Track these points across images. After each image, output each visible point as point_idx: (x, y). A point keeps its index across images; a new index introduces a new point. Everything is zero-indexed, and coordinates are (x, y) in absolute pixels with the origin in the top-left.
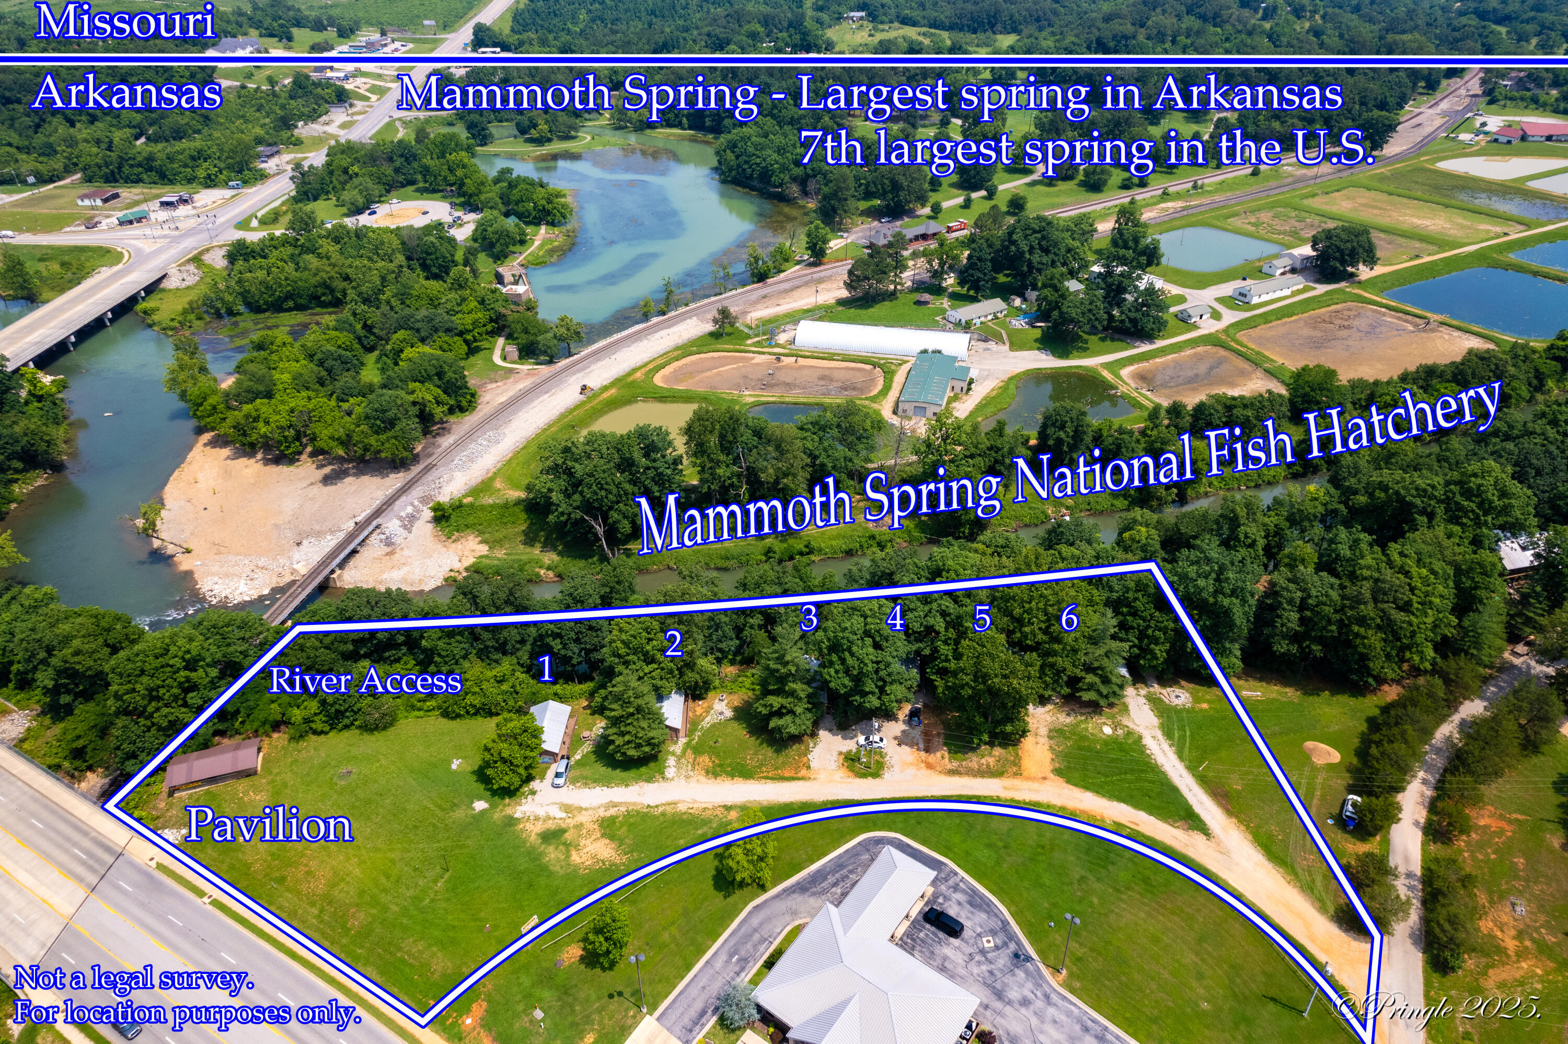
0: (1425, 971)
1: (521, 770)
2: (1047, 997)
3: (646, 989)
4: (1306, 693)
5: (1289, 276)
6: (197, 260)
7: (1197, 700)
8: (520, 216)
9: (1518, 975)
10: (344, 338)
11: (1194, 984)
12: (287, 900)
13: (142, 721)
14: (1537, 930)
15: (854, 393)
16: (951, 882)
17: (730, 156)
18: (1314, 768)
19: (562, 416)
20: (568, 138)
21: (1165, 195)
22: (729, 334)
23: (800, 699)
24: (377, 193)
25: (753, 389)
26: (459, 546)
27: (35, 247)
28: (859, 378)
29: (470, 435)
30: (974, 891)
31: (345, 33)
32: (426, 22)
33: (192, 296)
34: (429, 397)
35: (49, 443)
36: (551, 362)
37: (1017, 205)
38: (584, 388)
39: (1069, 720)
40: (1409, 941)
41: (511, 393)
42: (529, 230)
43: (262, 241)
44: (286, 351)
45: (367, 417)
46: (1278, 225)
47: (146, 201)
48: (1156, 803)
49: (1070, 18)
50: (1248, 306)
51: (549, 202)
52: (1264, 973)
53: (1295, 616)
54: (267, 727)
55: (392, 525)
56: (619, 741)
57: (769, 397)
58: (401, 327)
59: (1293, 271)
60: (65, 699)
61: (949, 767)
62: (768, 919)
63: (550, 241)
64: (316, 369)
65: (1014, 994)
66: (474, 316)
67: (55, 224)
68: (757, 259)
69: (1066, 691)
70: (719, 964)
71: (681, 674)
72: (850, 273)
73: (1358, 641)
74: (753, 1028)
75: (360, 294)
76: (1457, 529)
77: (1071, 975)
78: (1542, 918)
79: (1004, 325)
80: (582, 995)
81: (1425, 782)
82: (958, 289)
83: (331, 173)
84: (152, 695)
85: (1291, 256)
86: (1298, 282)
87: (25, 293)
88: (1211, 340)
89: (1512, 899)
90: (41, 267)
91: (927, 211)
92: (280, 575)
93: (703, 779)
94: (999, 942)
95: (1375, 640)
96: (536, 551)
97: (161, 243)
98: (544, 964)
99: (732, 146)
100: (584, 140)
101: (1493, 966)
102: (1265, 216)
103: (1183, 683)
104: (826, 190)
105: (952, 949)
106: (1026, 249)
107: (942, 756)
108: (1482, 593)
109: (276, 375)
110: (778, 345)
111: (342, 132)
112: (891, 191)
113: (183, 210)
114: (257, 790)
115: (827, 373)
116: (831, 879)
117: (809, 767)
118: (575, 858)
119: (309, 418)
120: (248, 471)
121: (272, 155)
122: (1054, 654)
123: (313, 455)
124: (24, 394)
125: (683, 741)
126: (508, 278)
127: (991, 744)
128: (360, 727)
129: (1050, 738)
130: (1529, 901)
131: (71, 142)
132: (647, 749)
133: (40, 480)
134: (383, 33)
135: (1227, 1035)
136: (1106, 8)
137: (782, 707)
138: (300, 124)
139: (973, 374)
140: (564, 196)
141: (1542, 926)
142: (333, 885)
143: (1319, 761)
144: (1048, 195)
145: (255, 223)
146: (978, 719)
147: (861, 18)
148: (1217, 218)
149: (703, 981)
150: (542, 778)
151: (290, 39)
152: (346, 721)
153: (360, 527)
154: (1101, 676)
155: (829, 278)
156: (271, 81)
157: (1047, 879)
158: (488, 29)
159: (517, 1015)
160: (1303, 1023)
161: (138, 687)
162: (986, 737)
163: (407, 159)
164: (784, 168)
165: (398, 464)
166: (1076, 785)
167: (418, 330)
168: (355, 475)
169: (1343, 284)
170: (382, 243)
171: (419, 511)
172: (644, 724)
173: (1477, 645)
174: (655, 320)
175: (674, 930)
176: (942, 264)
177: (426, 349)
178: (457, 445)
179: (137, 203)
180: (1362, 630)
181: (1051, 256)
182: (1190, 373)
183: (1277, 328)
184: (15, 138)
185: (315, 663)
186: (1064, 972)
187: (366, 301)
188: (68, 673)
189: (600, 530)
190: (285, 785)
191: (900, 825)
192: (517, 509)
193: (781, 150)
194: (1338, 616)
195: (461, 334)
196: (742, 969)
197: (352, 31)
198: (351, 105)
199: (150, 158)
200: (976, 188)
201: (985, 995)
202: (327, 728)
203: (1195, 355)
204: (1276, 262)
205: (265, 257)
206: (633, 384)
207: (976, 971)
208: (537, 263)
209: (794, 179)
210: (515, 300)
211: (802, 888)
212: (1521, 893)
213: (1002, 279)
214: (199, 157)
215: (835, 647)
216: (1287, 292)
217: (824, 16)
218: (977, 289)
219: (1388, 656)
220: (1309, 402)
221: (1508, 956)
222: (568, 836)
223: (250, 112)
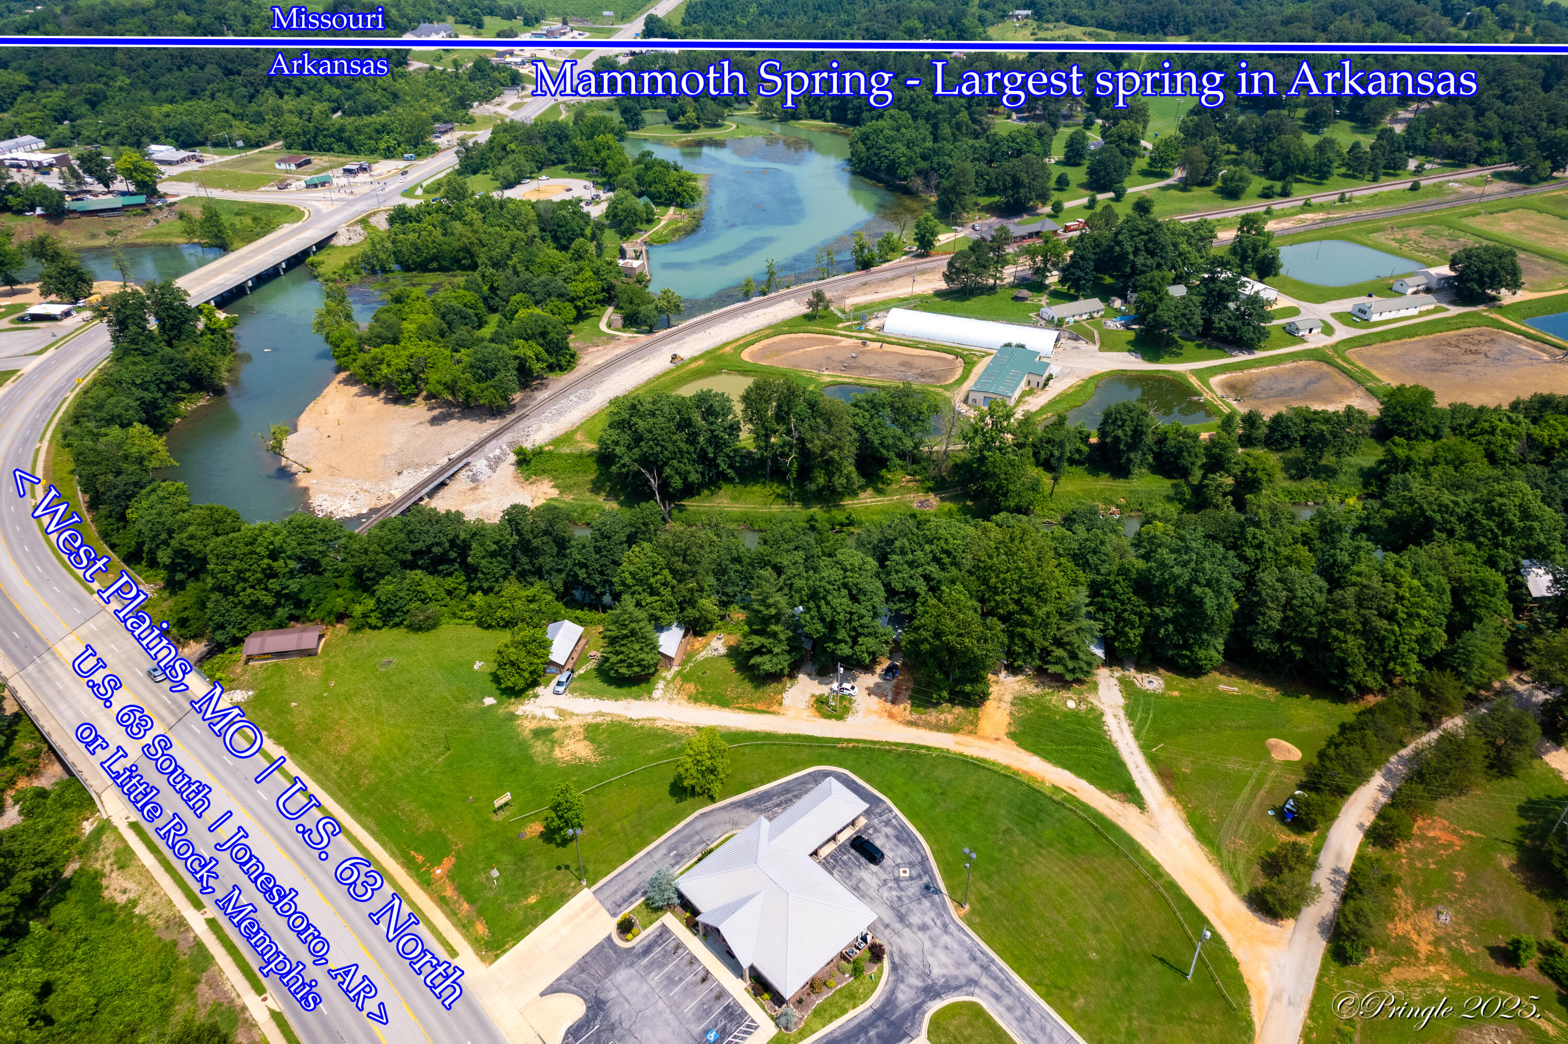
0: (1324, 958)
1: (526, 675)
2: (945, 926)
3: (590, 867)
4: (1286, 694)
5: (1422, 295)
6: (364, 222)
7: (1169, 686)
8: (652, 197)
9: (1422, 977)
10: (470, 297)
11: (1088, 935)
12: (318, 756)
13: (231, 598)
14: (1457, 939)
15: (930, 380)
16: (884, 818)
17: (861, 147)
18: (1271, 764)
19: (650, 381)
20: (715, 125)
21: (1307, 206)
22: (822, 317)
23: (780, 641)
24: (528, 169)
25: (834, 369)
26: (534, 488)
27: (234, 202)
28: (939, 367)
29: (564, 391)
30: (904, 828)
31: (531, 21)
32: (606, 13)
33: (355, 252)
34: (530, 354)
35: (212, 369)
36: (650, 331)
37: (1143, 207)
38: (674, 357)
39: (1035, 691)
40: (1316, 929)
41: (608, 357)
42: (657, 210)
43: (419, 206)
44: (418, 305)
45: (472, 366)
46: (1426, 243)
47: (331, 168)
48: (1100, 774)
49: (1248, 21)
50: (1366, 323)
51: (680, 184)
52: (1161, 937)
53: (1278, 615)
54: (332, 618)
55: (479, 464)
56: (614, 659)
57: (845, 378)
58: (520, 290)
59: (1428, 290)
60: (180, 576)
61: (909, 718)
62: (711, 826)
63: (676, 221)
64: (438, 320)
65: (915, 919)
66: (587, 284)
67: (253, 184)
68: (862, 248)
69: (1038, 662)
70: (657, 856)
71: (682, 609)
72: (951, 264)
73: (1336, 645)
74: (673, 912)
75: (491, 258)
76: (1470, 546)
77: (973, 911)
78: (1466, 930)
79: (1098, 325)
80: (535, 863)
81: (1382, 789)
82: (1059, 287)
83: (492, 149)
84: (240, 576)
85: (1428, 275)
86: (1429, 302)
87: (218, 242)
88: (1317, 355)
89: (1440, 908)
90: (236, 220)
91: (1048, 209)
92: (379, 498)
93: (684, 703)
94: (914, 873)
95: (1353, 644)
96: (600, 499)
97: (337, 205)
98: (509, 835)
99: (865, 138)
100: (730, 127)
101: (1398, 965)
102: (1414, 233)
103: (1161, 671)
104: (945, 183)
105: (869, 874)
106: (1130, 250)
107: (904, 709)
108: (1482, 612)
109: (405, 325)
110: (867, 331)
111: (511, 113)
112: (1012, 188)
113: (362, 177)
114: (314, 667)
115: (909, 359)
116: (776, 800)
117: (781, 704)
118: (557, 753)
119: (425, 364)
120: (370, 407)
121: (446, 132)
122: (1023, 624)
123: (427, 398)
124: (201, 326)
125: (675, 668)
126: (630, 252)
127: (951, 701)
128: (408, 627)
129: (1013, 704)
130: (1457, 912)
131: (278, 112)
132: (637, 669)
133: (202, 400)
134: (565, 23)
135: (1107, 983)
136: (1291, 9)
137: (763, 646)
138: (476, 104)
139: (1054, 369)
140: (695, 180)
141: (1463, 937)
142: (355, 750)
143: (1277, 757)
144: (1180, 200)
145: (419, 192)
146: (938, 675)
147: (1027, 17)
148: (1359, 232)
149: (641, 868)
150: (547, 685)
151: (480, 26)
152: (397, 620)
153: (452, 463)
154: (1069, 652)
155: (933, 270)
156: (456, 64)
157: (974, 827)
158: (659, 20)
159: (477, 872)
160: (1184, 984)
161: (230, 568)
162: (945, 694)
163: (560, 139)
164: (911, 162)
165: (495, 411)
166: (1026, 749)
167: (534, 294)
168: (460, 419)
169: (1481, 307)
170: (519, 214)
171: (505, 454)
172: (637, 647)
173: (1468, 663)
174: (755, 299)
175: (625, 822)
176: (1045, 261)
177: (537, 311)
178: (550, 399)
179: (324, 169)
180: (1341, 634)
181: (1157, 259)
182: (1284, 386)
183: (1395, 347)
184: (232, 107)
185: (374, 566)
186: (967, 907)
187: (496, 265)
188: (182, 554)
189: (654, 484)
190: (337, 667)
191: (850, 763)
192: (589, 460)
193: (910, 145)
194: (1319, 618)
195: (572, 300)
196: (677, 863)
197: (537, 20)
198: (523, 89)
199: (342, 130)
200: (1103, 189)
201: (888, 916)
202: (380, 624)
203: (1294, 369)
204: (1408, 280)
205: (419, 222)
206: (720, 358)
207: (886, 894)
208: (661, 241)
209: (919, 172)
210: (628, 272)
211: (747, 804)
212: (1451, 903)
213: (1108, 280)
214: (383, 130)
215: (814, 595)
216: (1413, 312)
217: (988, 14)
218: (1078, 289)
219: (1371, 665)
220: (1401, 423)
221: (1417, 959)
222: (556, 735)
223: (434, 92)
